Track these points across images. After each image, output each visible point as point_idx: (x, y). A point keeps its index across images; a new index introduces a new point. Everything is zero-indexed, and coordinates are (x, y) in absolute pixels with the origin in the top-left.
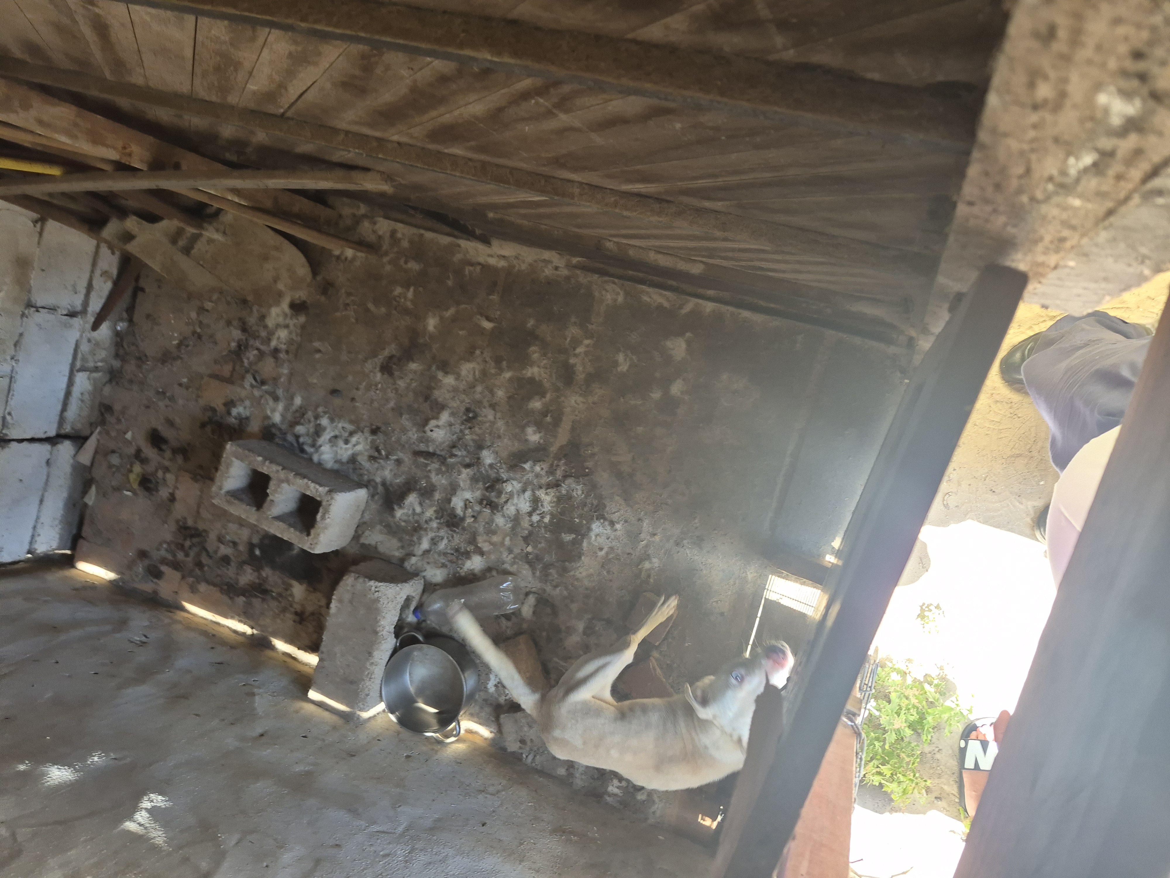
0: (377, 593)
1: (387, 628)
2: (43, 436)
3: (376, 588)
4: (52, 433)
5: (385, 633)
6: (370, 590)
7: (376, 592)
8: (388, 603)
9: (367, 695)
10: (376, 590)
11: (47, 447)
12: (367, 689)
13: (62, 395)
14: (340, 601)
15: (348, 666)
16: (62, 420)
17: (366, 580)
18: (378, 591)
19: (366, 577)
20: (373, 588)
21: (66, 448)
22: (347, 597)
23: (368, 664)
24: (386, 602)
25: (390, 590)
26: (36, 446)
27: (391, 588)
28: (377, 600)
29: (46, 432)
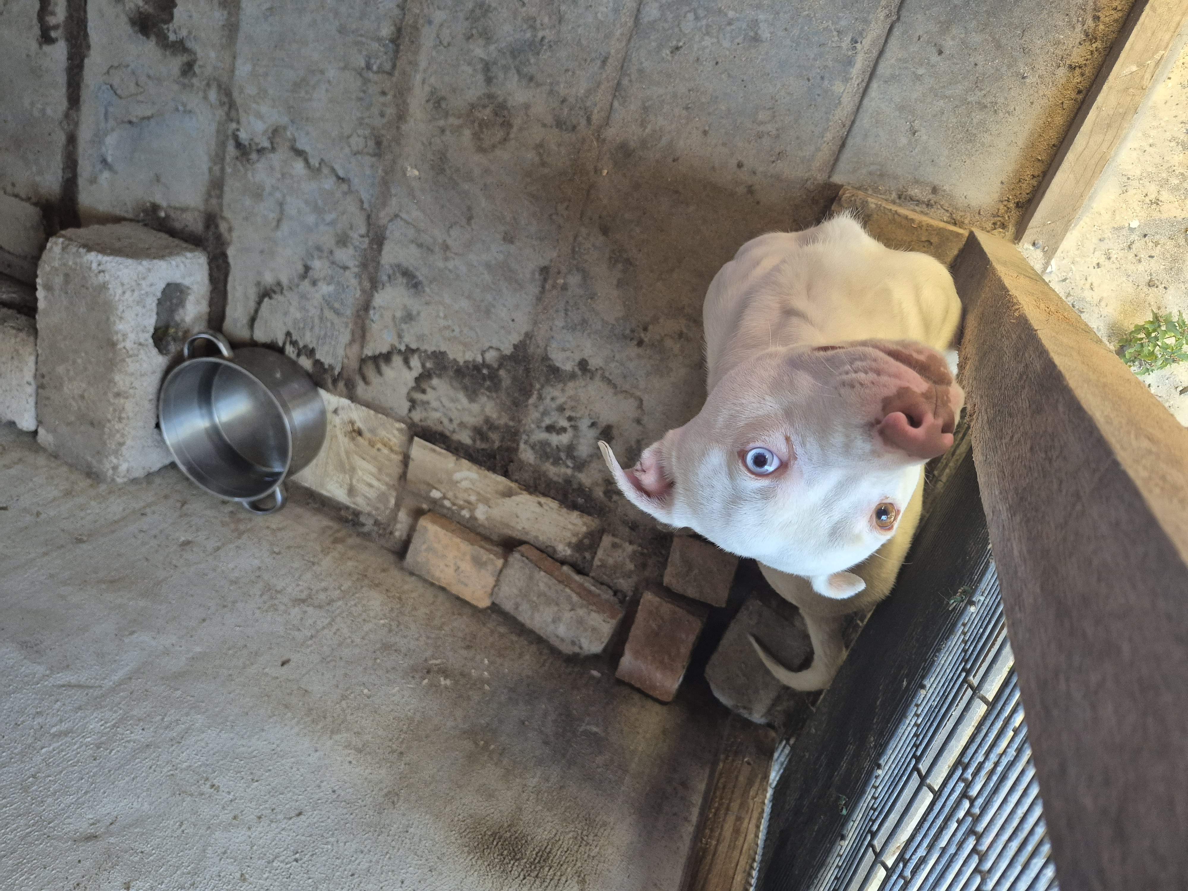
0: (102, 274)
1: (132, 336)
3: (99, 265)
5: (129, 344)
6: (90, 269)
7: (100, 272)
8: (124, 293)
9: (121, 444)
10: (100, 268)
12: (118, 436)
14: (48, 288)
15: (82, 397)
17: (82, 251)
18: (103, 271)
19: (84, 246)
20: (94, 266)
22: (58, 280)
23: (110, 396)
24: (119, 291)
25: (126, 271)
27: (127, 267)
28: (104, 287)
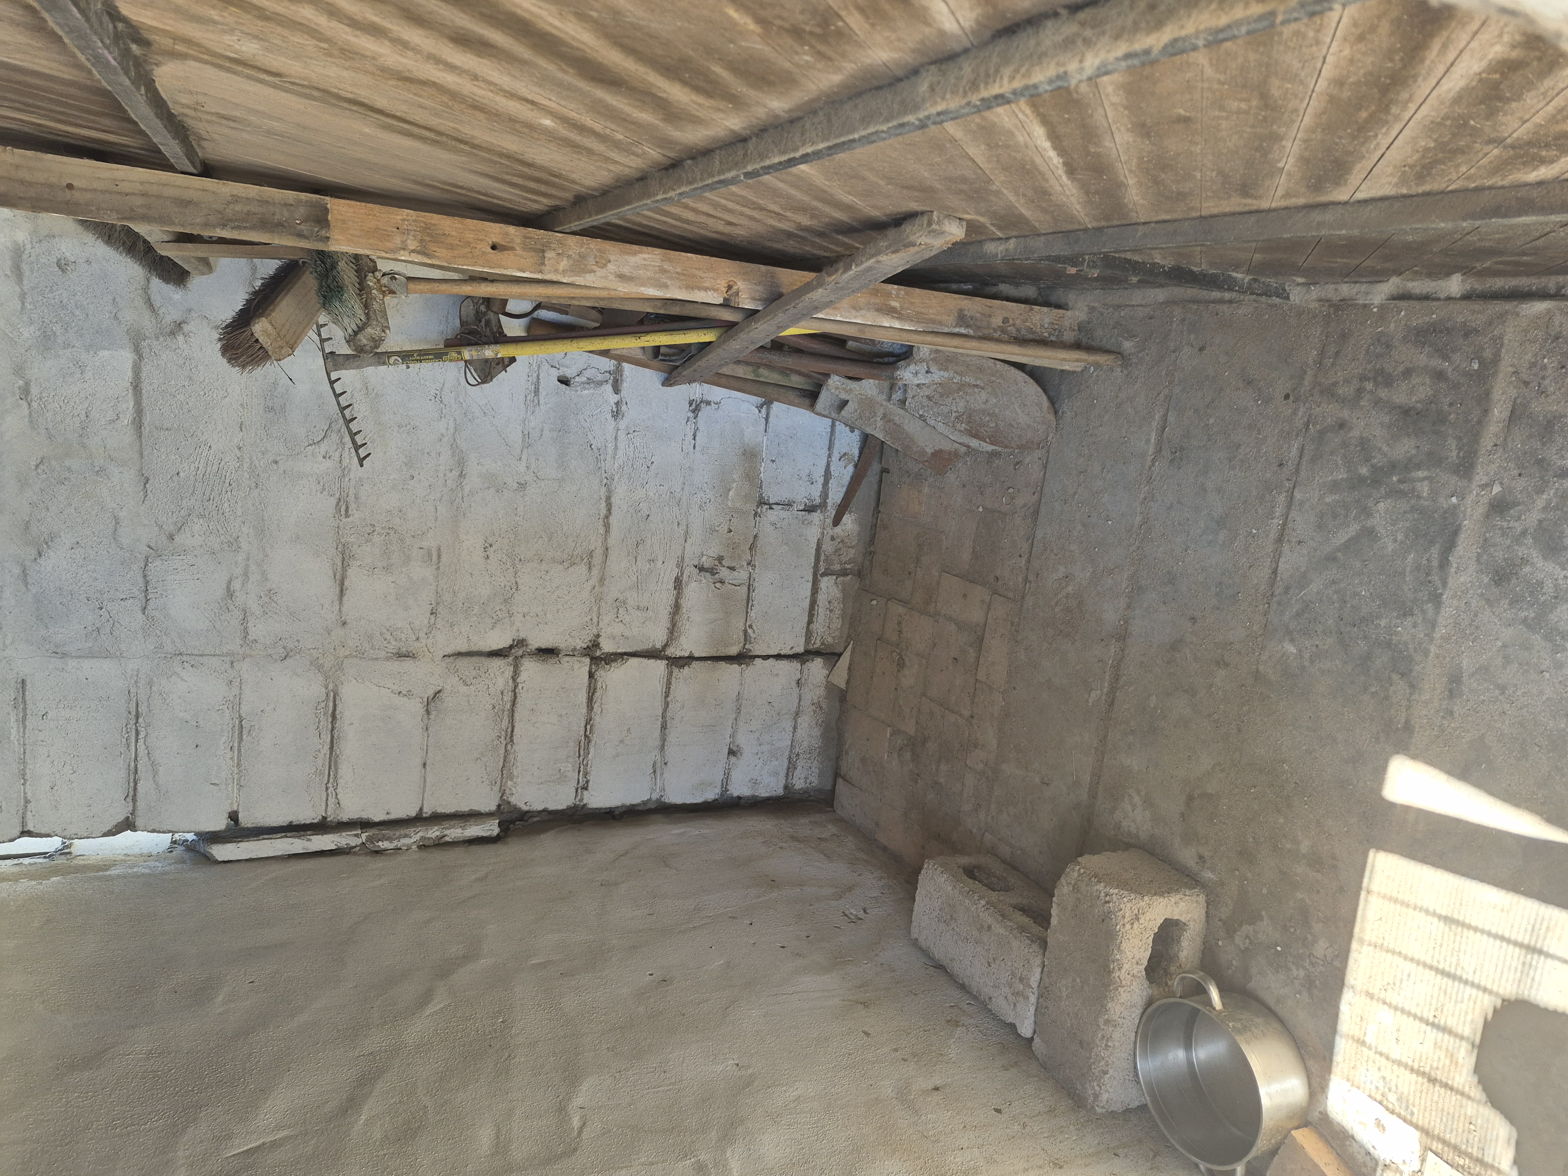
2: (791, 653)
4: (800, 649)
9: (1104, 1072)
11: (796, 665)
12: (1103, 1063)
13: (807, 603)
15: (1076, 1016)
16: (809, 634)
21: (817, 667)
22: (1071, 902)
23: (1101, 1021)
26: (784, 664)
29: (792, 648)
